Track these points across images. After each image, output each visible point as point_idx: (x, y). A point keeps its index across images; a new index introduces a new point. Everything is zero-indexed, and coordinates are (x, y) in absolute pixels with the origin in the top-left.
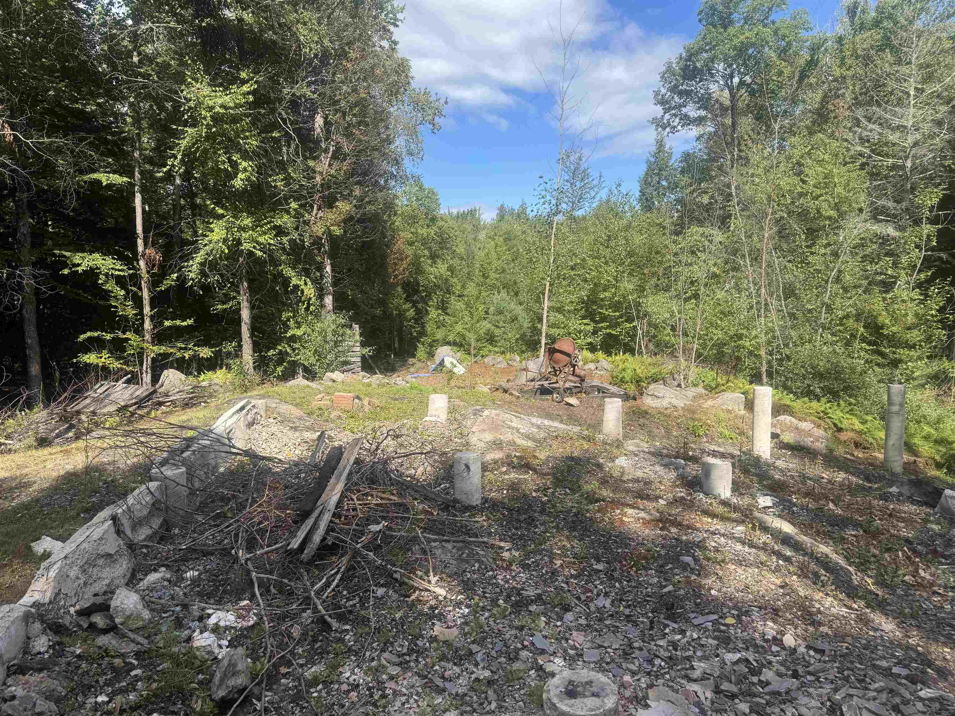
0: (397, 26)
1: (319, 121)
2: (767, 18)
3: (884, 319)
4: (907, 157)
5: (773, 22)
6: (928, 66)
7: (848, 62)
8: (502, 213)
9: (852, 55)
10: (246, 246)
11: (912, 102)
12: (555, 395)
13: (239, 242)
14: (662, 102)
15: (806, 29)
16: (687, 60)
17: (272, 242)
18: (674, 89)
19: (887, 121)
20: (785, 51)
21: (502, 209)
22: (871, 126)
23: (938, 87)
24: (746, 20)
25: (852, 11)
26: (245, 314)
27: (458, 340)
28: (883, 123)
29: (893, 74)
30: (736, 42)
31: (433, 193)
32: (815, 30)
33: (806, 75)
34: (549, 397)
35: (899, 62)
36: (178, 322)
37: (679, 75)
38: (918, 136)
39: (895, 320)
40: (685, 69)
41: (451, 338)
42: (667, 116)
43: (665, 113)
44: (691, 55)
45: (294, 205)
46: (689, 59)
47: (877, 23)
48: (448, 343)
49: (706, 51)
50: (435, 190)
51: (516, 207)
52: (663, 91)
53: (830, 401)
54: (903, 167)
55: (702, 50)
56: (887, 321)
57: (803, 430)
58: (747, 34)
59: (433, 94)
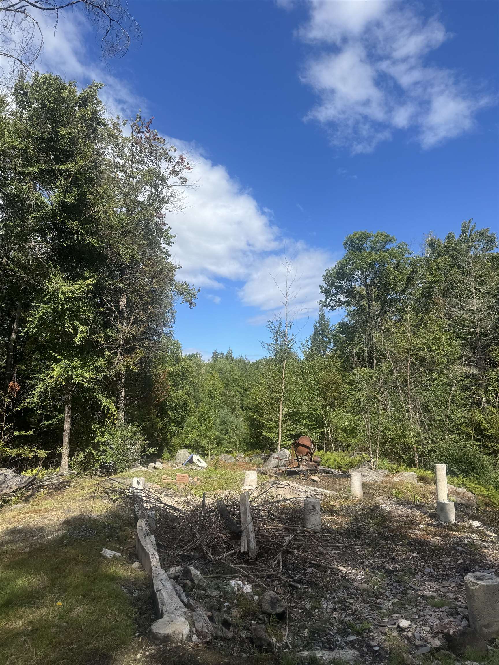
0: (171, 246)
1: (123, 300)
2: (384, 247)
3: (484, 424)
4: (476, 328)
5: (388, 250)
6: (480, 276)
7: (435, 273)
8: (216, 357)
9: (436, 269)
10: (77, 380)
11: (475, 296)
12: (301, 475)
13: (71, 377)
14: (325, 292)
15: (407, 254)
16: (339, 269)
17: (93, 376)
18: (331, 285)
19: (462, 306)
20: (397, 265)
21: (215, 353)
22: (453, 309)
23: (488, 288)
24: (372, 248)
25: (432, 245)
26: (67, 426)
27: (192, 444)
28: (461, 308)
29: (461, 280)
30: (368, 260)
31: (178, 343)
32: (413, 254)
33: (410, 280)
34: (298, 477)
35: (463, 273)
36: (23, 433)
37: (335, 277)
38: (481, 315)
39: (491, 425)
40: (338, 274)
41: (187, 443)
42: (328, 300)
43: (327, 298)
44: (342, 267)
45: (107, 353)
46: (341, 268)
47: (447, 253)
48: (186, 447)
49: (350, 265)
50: (179, 342)
51: (225, 352)
52: (325, 286)
53: (465, 477)
54: (475, 333)
55: (348, 264)
56: (486, 426)
57: (460, 493)
58: (374, 256)
59: (191, 285)
